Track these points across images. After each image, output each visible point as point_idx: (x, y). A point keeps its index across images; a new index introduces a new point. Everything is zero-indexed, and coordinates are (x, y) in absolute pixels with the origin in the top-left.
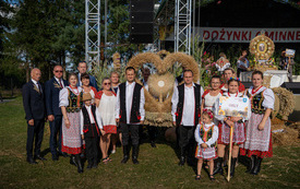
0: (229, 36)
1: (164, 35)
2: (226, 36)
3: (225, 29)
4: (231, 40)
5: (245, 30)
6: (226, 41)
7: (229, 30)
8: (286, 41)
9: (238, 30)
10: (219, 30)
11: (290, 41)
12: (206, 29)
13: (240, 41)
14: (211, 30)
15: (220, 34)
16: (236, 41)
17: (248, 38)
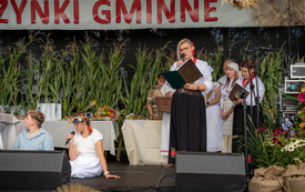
0: (19, 12)
4: (26, 24)
8: (178, 24)
13: (51, 26)
16: (39, 25)
17: (72, 19)
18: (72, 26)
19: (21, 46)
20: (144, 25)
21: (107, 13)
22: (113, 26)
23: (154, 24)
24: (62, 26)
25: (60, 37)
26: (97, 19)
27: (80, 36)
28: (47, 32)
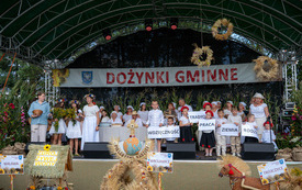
0: (140, 78)
1: (59, 80)
2: (135, 79)
3: (134, 70)
4: (143, 84)
5: (160, 70)
6: (137, 84)
7: (139, 70)
8: (218, 82)
9: (150, 70)
10: (126, 71)
11: (223, 82)
12: (109, 71)
13: (155, 84)
14: (116, 71)
15: (128, 77)
16: (150, 84)
17: (165, 80)
18: (165, 84)
19: (142, 94)
20: (201, 83)
21: (183, 78)
22: (185, 84)
23: (206, 82)
24: (161, 84)
25: (160, 90)
26: (178, 81)
27: (169, 89)
28: (153, 88)
